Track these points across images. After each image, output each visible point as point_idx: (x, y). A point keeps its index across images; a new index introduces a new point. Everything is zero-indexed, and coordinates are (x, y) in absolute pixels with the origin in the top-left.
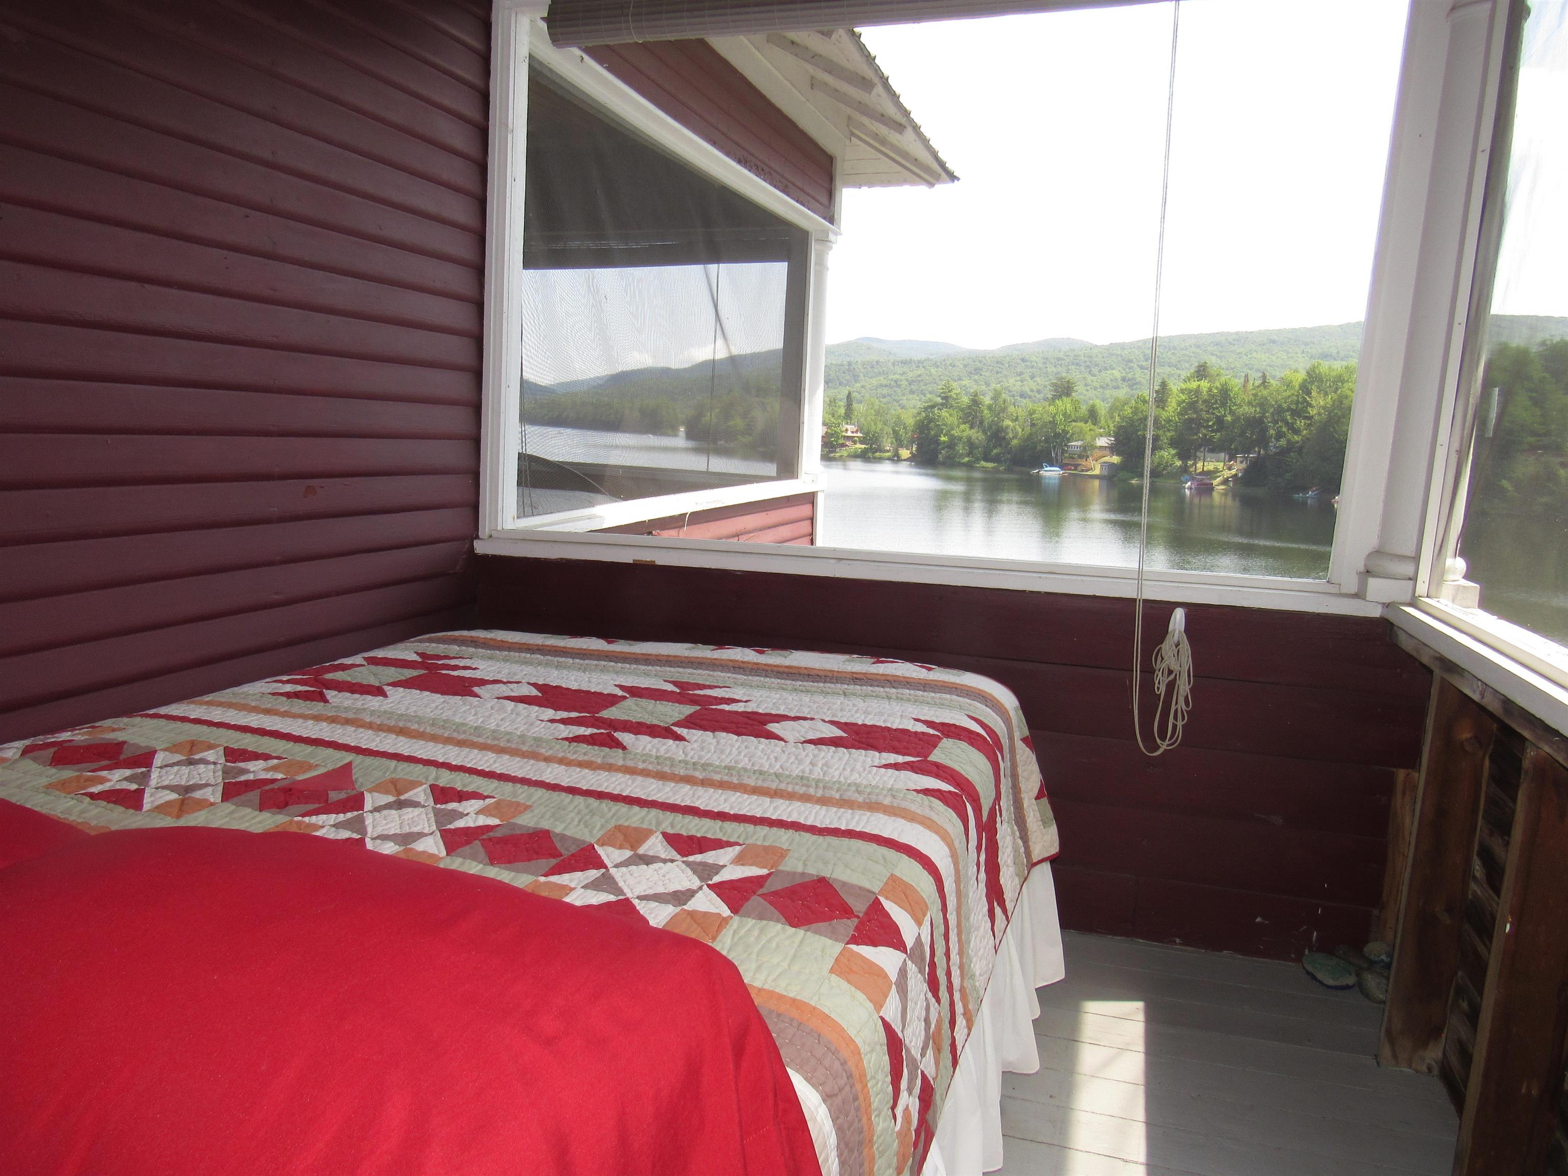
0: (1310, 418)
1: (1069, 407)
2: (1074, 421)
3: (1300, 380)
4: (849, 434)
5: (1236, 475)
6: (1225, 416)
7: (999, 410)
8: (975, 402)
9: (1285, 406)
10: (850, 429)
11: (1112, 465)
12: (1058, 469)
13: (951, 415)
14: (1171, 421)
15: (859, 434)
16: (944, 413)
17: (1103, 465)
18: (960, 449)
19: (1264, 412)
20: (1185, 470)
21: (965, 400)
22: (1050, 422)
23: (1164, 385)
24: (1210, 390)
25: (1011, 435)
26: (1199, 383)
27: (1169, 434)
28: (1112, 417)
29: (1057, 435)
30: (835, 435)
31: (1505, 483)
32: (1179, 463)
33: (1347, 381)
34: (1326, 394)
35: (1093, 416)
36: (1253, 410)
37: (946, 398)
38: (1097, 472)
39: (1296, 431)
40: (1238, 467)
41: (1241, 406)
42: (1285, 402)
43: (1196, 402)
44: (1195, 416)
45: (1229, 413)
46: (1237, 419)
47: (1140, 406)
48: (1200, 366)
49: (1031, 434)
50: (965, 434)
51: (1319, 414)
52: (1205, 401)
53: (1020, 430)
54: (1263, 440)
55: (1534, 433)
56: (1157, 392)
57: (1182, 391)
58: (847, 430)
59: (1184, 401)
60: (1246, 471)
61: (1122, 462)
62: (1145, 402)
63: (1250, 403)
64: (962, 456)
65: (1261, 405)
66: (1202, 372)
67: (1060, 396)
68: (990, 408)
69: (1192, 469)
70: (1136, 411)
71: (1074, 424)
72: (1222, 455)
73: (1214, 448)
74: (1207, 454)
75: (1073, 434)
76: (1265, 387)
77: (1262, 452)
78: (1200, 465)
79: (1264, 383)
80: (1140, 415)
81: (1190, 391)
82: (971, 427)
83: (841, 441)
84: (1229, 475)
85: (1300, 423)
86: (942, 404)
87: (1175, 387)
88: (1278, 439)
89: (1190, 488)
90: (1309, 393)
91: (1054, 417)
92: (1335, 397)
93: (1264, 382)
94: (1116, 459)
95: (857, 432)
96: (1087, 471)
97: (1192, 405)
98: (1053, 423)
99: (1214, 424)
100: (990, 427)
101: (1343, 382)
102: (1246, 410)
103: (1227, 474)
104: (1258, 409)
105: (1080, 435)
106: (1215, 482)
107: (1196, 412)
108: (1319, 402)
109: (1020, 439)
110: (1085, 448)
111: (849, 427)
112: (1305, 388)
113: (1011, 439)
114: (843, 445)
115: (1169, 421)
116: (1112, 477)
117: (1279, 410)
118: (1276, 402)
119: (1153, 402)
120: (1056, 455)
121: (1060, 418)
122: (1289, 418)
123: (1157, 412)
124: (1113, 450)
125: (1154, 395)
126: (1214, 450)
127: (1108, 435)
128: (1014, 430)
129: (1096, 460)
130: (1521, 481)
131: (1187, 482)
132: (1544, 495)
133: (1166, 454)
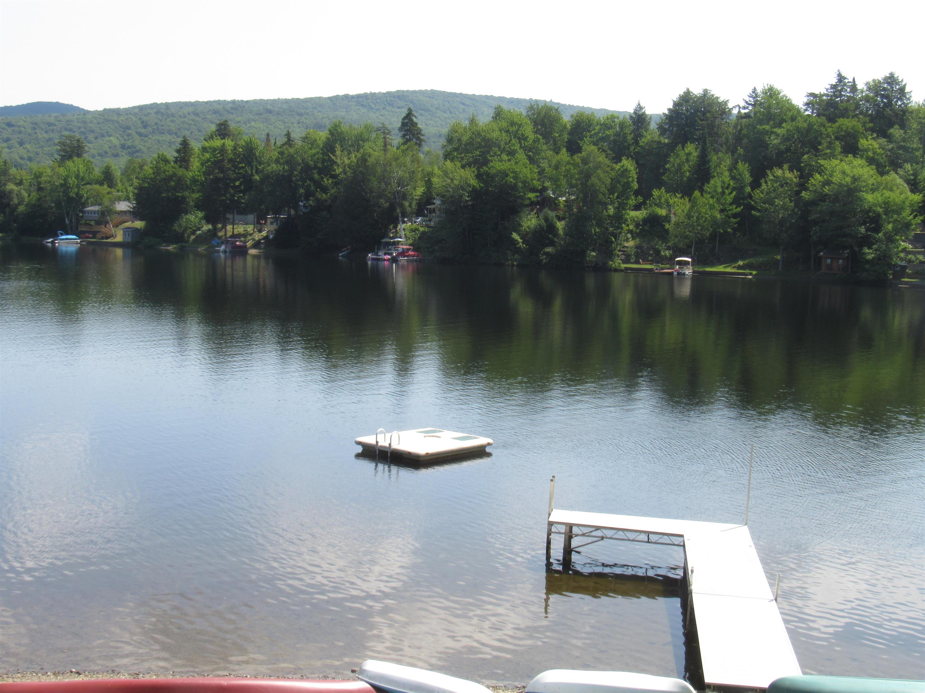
0: (334, 177)
1: (82, 168)
2: (88, 183)
3: (324, 139)
5: (266, 238)
6: (252, 175)
9: (312, 163)
11: (134, 231)
12: (74, 237)
14: (198, 181)
17: (126, 230)
19: (292, 170)
20: (213, 234)
22: (62, 185)
23: (185, 144)
24: (235, 148)
25: (16, 201)
26: (223, 141)
27: (194, 196)
28: (130, 180)
29: (70, 200)
31: (515, 236)
32: (207, 227)
33: (368, 140)
34: (349, 153)
35: (107, 178)
36: (281, 168)
38: (119, 238)
39: (324, 190)
40: (269, 229)
41: (269, 165)
42: (311, 160)
43: (222, 160)
45: (257, 172)
46: (266, 178)
47: (162, 165)
48: (220, 125)
49: (39, 200)
51: (345, 172)
52: (230, 160)
53: (25, 194)
54: (293, 199)
55: (533, 190)
56: (178, 151)
57: (204, 149)
59: (208, 160)
60: (278, 232)
61: (146, 227)
62: (167, 161)
63: (277, 161)
65: (287, 162)
66: (223, 130)
67: (70, 157)
69: (220, 234)
70: (157, 170)
71: (89, 187)
72: (251, 217)
73: (242, 210)
74: (237, 217)
75: (88, 198)
76: (290, 146)
77: (293, 212)
78: (229, 227)
79: (289, 142)
80: (163, 176)
81: (214, 150)
84: (260, 237)
85: (327, 182)
87: (196, 146)
88: (307, 199)
89: (225, 252)
90: (333, 152)
91: (65, 180)
92: (359, 155)
93: (289, 139)
94: (139, 224)
96: (107, 238)
97: (218, 164)
98: (65, 186)
99: (241, 184)
102: (274, 167)
103: (257, 236)
104: (286, 168)
105: (97, 200)
106: (249, 244)
107: (222, 172)
108: (344, 160)
109: (27, 205)
110: (103, 213)
112: (329, 147)
113: (17, 206)
115: (194, 181)
116: (135, 244)
117: (307, 169)
118: (303, 160)
119: (175, 162)
120: (71, 221)
121: (72, 181)
122: (316, 176)
123: (181, 172)
124: (135, 214)
125: (176, 155)
126: (243, 212)
127: (128, 199)
128: (19, 195)
129: (116, 226)
130: (527, 233)
131: (219, 245)
132: (547, 246)
133: (193, 218)
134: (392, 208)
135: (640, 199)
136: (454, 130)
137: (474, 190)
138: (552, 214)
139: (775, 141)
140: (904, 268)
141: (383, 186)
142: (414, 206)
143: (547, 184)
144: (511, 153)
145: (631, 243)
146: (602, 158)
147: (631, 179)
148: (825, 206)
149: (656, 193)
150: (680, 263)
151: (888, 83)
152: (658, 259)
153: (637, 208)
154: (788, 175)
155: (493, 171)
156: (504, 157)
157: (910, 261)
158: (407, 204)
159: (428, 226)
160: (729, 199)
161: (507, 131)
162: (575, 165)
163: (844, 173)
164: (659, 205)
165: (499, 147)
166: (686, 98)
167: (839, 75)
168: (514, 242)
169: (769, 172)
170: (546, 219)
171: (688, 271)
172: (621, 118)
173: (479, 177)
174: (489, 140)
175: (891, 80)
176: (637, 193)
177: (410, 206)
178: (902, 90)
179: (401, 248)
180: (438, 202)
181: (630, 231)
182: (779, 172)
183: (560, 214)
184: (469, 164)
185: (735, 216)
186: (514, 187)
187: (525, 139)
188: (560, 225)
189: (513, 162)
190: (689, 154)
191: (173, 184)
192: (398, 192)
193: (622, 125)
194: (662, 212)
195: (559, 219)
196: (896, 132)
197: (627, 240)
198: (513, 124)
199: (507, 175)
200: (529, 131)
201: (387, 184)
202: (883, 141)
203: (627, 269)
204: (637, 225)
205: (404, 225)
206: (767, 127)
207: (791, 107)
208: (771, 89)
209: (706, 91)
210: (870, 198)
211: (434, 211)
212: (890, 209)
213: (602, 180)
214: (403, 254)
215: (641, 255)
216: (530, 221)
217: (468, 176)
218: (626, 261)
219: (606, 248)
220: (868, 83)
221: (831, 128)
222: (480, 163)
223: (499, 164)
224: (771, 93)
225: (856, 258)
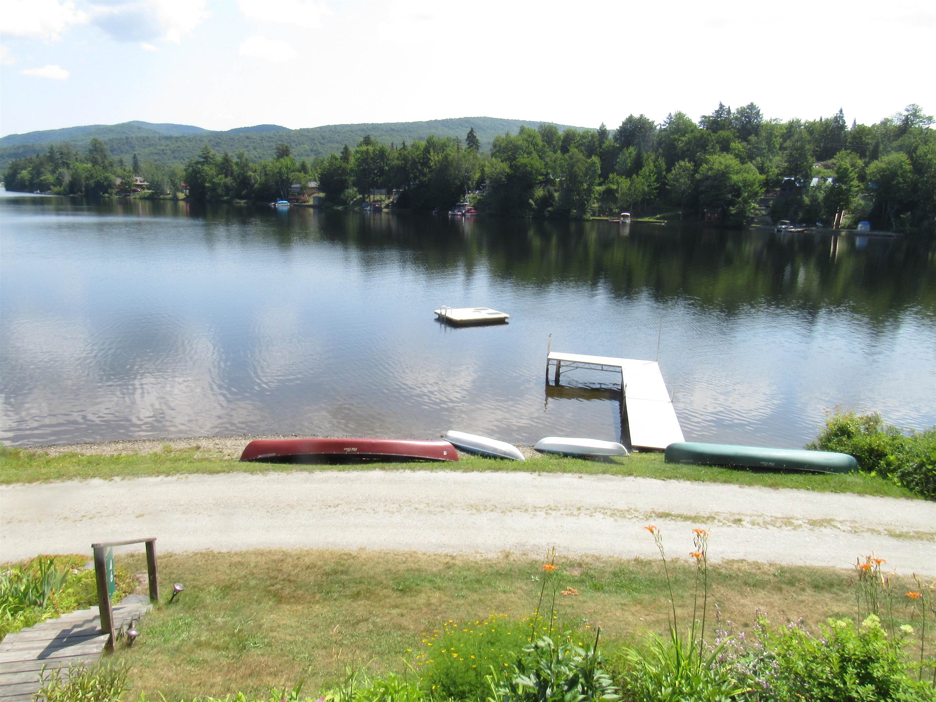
0: (430, 167)
1: (289, 163)
2: (293, 171)
3: (424, 146)
4: (138, 183)
5: (392, 202)
6: (384, 167)
7: (243, 166)
8: (226, 160)
9: (417, 160)
10: (139, 180)
11: (319, 199)
12: (286, 202)
13: (211, 169)
14: (354, 170)
15: (146, 183)
16: (206, 168)
17: (315, 198)
18: (220, 191)
19: (406, 163)
20: (363, 200)
21: (219, 158)
22: (278, 172)
23: (346, 149)
24: (374, 151)
25: (253, 181)
26: (367, 147)
27: (352, 178)
28: (316, 169)
29: (283, 181)
30: (128, 183)
31: (531, 201)
32: (359, 196)
33: (449, 146)
34: (438, 153)
35: (303, 168)
36: (400, 162)
37: (206, 158)
38: (311, 203)
39: (424, 175)
40: (394, 198)
41: (393, 161)
42: (417, 158)
43: (367, 158)
44: (367, 167)
45: (387, 165)
46: (392, 168)
47: (334, 161)
48: (365, 138)
49: (266, 181)
50: (222, 181)
51: (436, 165)
52: (372, 158)
53: (258, 178)
54: (407, 180)
55: (542, 174)
56: (342, 153)
57: (357, 152)
58: (137, 180)
59: (359, 158)
60: (399, 199)
61: (326, 196)
62: (336, 159)
63: (398, 159)
64: (222, 196)
65: (404, 159)
66: (367, 141)
67: (282, 156)
68: (237, 164)
69: (367, 200)
70: (331, 164)
71: (293, 173)
72: (384, 191)
73: (379, 187)
74: (376, 191)
75: (293, 180)
76: (405, 150)
77: (407, 188)
78: (372, 197)
79: (404, 147)
80: (334, 167)
81: (362, 152)
82: (226, 176)
83: (134, 188)
84: (389, 202)
85: (426, 170)
86: (203, 162)
87: (352, 150)
88: (415, 180)
89: (370, 210)
90: (429, 153)
91: (280, 169)
92: (443, 155)
93: (404, 146)
94: (322, 195)
95: (144, 181)
96: (304, 202)
97: (365, 161)
98: (280, 173)
99: (378, 172)
100: (238, 177)
101: (446, 146)
102: (396, 162)
103: (387, 202)
104: (403, 162)
105: (299, 181)
106: (383, 206)
107: (367, 165)
108: (435, 158)
109: (260, 184)
110: (302, 189)
111: (138, 178)
112: (427, 150)
113: (254, 185)
114: (135, 191)
115: (352, 170)
116: (319, 206)
117: (414, 163)
118: (412, 158)
119: (341, 159)
120: (284, 193)
121: (284, 170)
122: (420, 167)
123: (344, 165)
124: (320, 189)
125: (341, 155)
126: (379, 188)
127: (315, 180)
128: (255, 178)
129: (309, 196)
130: (537, 199)
131: (367, 206)
132: (549, 206)
133: (352, 191)
134: (462, 185)
135: (602, 179)
136: (497, 140)
137: (508, 174)
138: (551, 188)
139: (680, 145)
140: (753, 218)
141: (457, 172)
142: (474, 184)
143: (549, 171)
144: (529, 153)
145: (596, 205)
146: (581, 156)
147: (597, 168)
148: (708, 183)
149: (611, 176)
150: (623, 216)
151: (750, 109)
152: (611, 214)
153: (600, 184)
154: (688, 164)
155: (519, 164)
156: (525, 155)
157: (757, 214)
158: (470, 183)
159: (482, 196)
160: (653, 179)
161: (527, 141)
162: (565, 160)
163: (720, 163)
164: (613, 183)
165: (522, 150)
166: (630, 120)
167: (721, 104)
168: (530, 205)
169: (676, 163)
170: (549, 191)
171: (628, 221)
172: (592, 132)
173: (511, 167)
174: (516, 146)
175: (752, 107)
176: (600, 176)
177: (472, 183)
178: (758, 113)
179: (467, 208)
180: (487, 182)
181: (596, 198)
182: (682, 163)
183: (556, 188)
184: (506, 160)
185: (656, 189)
186: (531, 173)
187: (537, 145)
188: (556, 195)
189: (530, 158)
190: (631, 153)
191: (340, 172)
192: (466, 176)
193: (593, 136)
194: (615, 187)
195: (556, 191)
196: (753, 138)
197: (594, 203)
198: (530, 136)
199: (527, 166)
200: (539, 141)
201: (459, 171)
202: (745, 144)
203: (593, 220)
204: (600, 195)
205: (469, 195)
206: (676, 136)
207: (691, 124)
208: (680, 114)
209: (642, 115)
210: (735, 178)
211: (485, 186)
212: (747, 184)
213: (580, 168)
214: (468, 211)
215: (601, 212)
216: (539, 192)
217: (504, 167)
218: (593, 215)
219: (582, 207)
220: (738, 109)
221: (714, 137)
222: (511, 159)
223: (522, 160)
224: (680, 116)
225: (725, 214)
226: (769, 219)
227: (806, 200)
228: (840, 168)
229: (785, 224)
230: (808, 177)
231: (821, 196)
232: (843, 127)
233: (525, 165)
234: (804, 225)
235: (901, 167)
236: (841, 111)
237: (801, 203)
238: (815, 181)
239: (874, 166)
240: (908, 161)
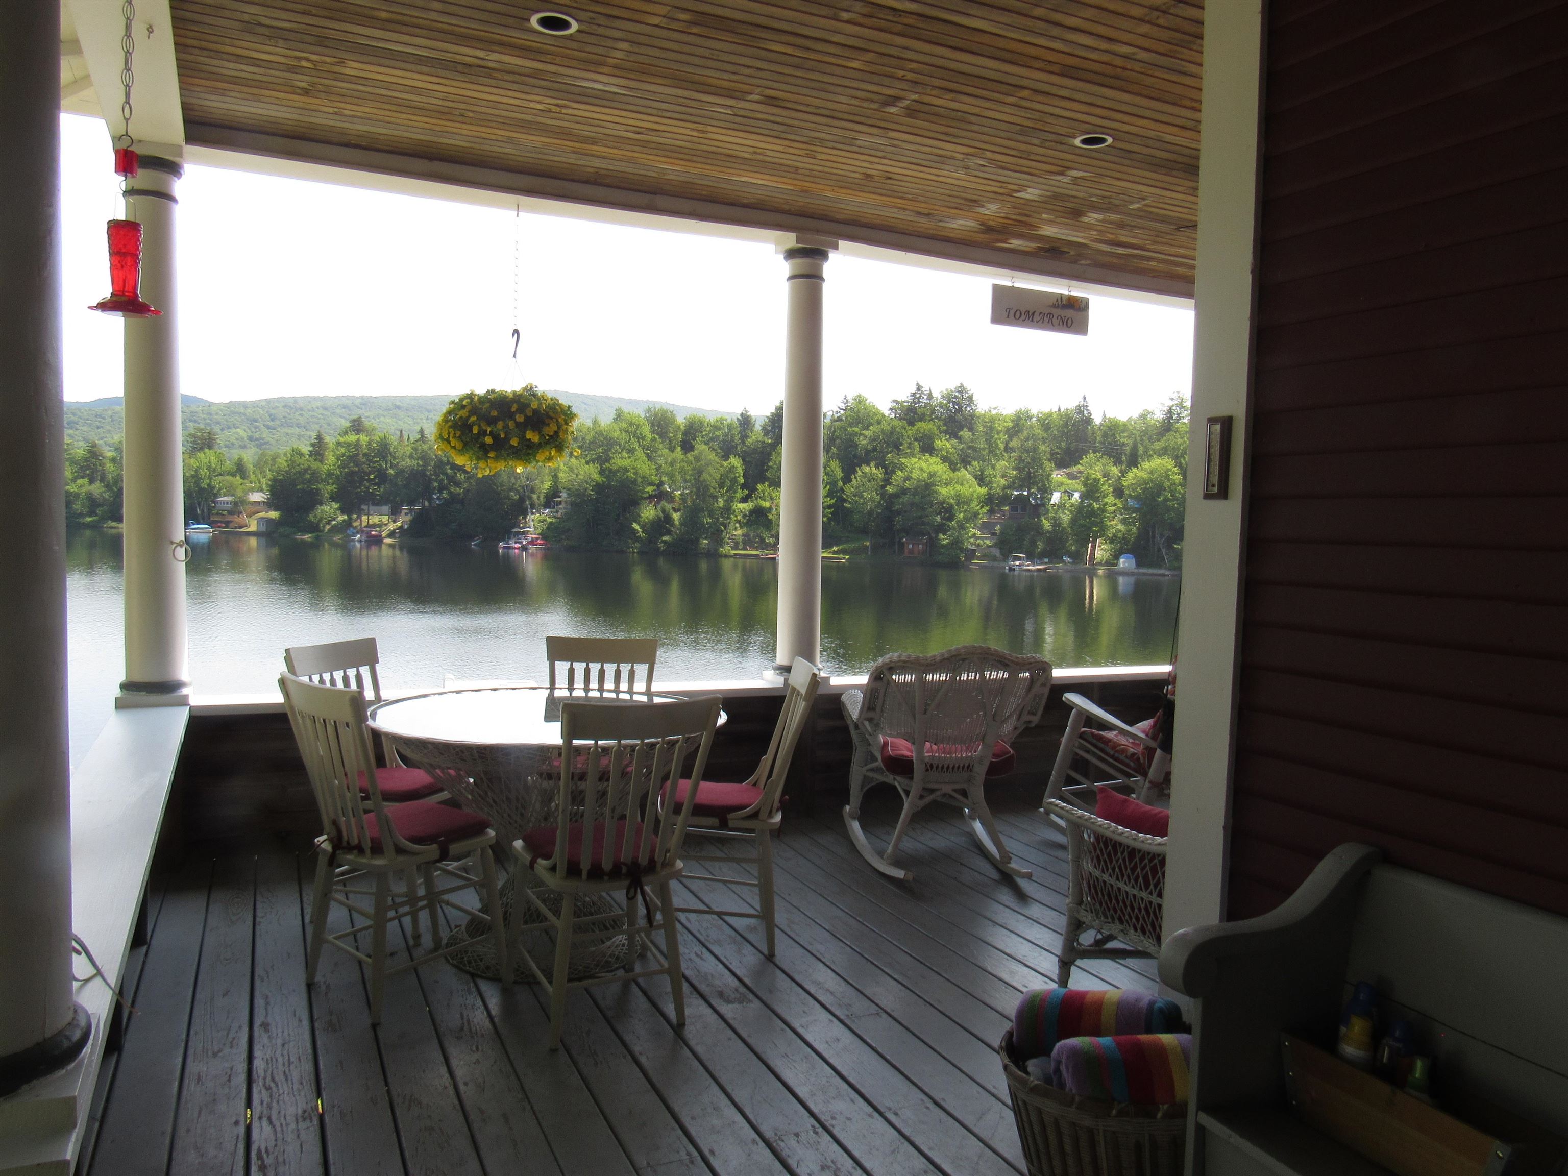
0: (467, 472)
1: (214, 460)
2: (221, 475)
5: (401, 528)
6: (387, 469)
8: (93, 453)
9: (444, 459)
11: (269, 521)
12: (207, 526)
14: (333, 474)
17: (260, 520)
18: (77, 507)
19: (426, 465)
20: (348, 524)
21: (80, 451)
22: (192, 476)
23: (319, 438)
24: (369, 443)
26: (357, 437)
27: (329, 488)
28: (263, 472)
29: (201, 491)
31: (635, 526)
32: (342, 518)
35: (240, 469)
36: (415, 462)
38: (253, 528)
39: (458, 484)
40: (404, 520)
41: (403, 460)
43: (357, 455)
44: (356, 469)
45: (391, 467)
46: (400, 472)
47: (297, 458)
48: (354, 421)
50: (84, 490)
52: (365, 455)
54: (427, 492)
55: (651, 484)
56: (313, 445)
57: (339, 444)
59: (343, 455)
60: (412, 522)
61: (281, 517)
62: (301, 455)
63: (411, 457)
64: (81, 515)
65: (421, 458)
66: (357, 426)
67: (202, 449)
68: (114, 460)
69: (355, 524)
70: (292, 463)
71: (221, 478)
72: (386, 508)
74: (372, 508)
75: (220, 489)
76: (424, 442)
77: (427, 504)
78: (364, 518)
79: (424, 438)
80: (298, 469)
81: (349, 445)
82: (91, 482)
84: (395, 527)
85: (460, 476)
87: (330, 440)
88: (440, 490)
89: (360, 541)
91: (196, 471)
93: (422, 436)
94: (274, 514)
96: (240, 528)
97: (353, 458)
98: (196, 477)
99: (375, 477)
100: (116, 482)
102: (408, 463)
103: (391, 527)
104: (421, 463)
105: (230, 491)
106: (384, 534)
107: (357, 466)
110: (236, 504)
115: (330, 474)
116: (269, 533)
117: (440, 464)
118: (436, 456)
119: (310, 455)
120: (203, 511)
121: (204, 472)
122: (449, 471)
123: (315, 465)
124: (270, 504)
125: (311, 449)
126: (378, 503)
127: (261, 490)
129: (249, 516)
130: (646, 524)
131: (354, 535)
132: (664, 535)
133: (329, 510)
134: (522, 500)
135: (746, 492)
137: (598, 484)
138: (668, 507)
139: (863, 442)
140: (974, 551)
141: (513, 480)
142: (542, 499)
143: (664, 479)
144: (631, 451)
145: (739, 532)
146: (712, 456)
147: (737, 475)
148: (906, 499)
149: (760, 487)
151: (959, 392)
152: (763, 545)
153: (744, 500)
154: (874, 470)
155: (615, 467)
156: (625, 454)
157: (979, 545)
158: (535, 496)
159: (555, 517)
160: (825, 492)
161: (627, 432)
162: (689, 463)
163: (921, 469)
164: (764, 499)
165: (620, 445)
167: (918, 384)
168: (634, 531)
169: (858, 469)
170: (663, 511)
172: (729, 421)
173: (602, 472)
174: (611, 439)
175: (961, 389)
176: (743, 487)
177: (539, 498)
178: (970, 398)
179: (530, 537)
180: (564, 495)
181: (739, 522)
182: (867, 469)
183: (676, 506)
184: (593, 461)
185: (830, 507)
186: (634, 482)
187: (643, 438)
188: (676, 516)
189: (632, 459)
191: (308, 476)
192: (527, 486)
193: (730, 427)
194: (767, 504)
195: (675, 510)
196: (965, 434)
197: (736, 529)
198: (631, 424)
199: (628, 471)
200: (646, 430)
201: (516, 478)
202: (954, 441)
203: (735, 555)
204: (744, 516)
205: (533, 516)
206: (856, 429)
207: (877, 413)
208: (859, 396)
210: (944, 491)
211: (560, 503)
212: (961, 501)
213: (712, 476)
214: (532, 542)
215: (748, 542)
216: (649, 512)
217: (591, 472)
218: (736, 547)
219: (717, 537)
220: (942, 392)
221: (911, 431)
222: (603, 460)
223: (620, 461)
224: (860, 400)
225: (933, 544)
226: (996, 552)
227: (1047, 525)
228: (1087, 479)
229: (1019, 559)
230: (1046, 491)
231: (1065, 518)
232: (1088, 421)
233: (626, 470)
234: (1046, 560)
235: (1167, 477)
236: (1085, 398)
237: (1039, 529)
238: (1056, 497)
239: (1134, 475)
240: (1175, 470)
